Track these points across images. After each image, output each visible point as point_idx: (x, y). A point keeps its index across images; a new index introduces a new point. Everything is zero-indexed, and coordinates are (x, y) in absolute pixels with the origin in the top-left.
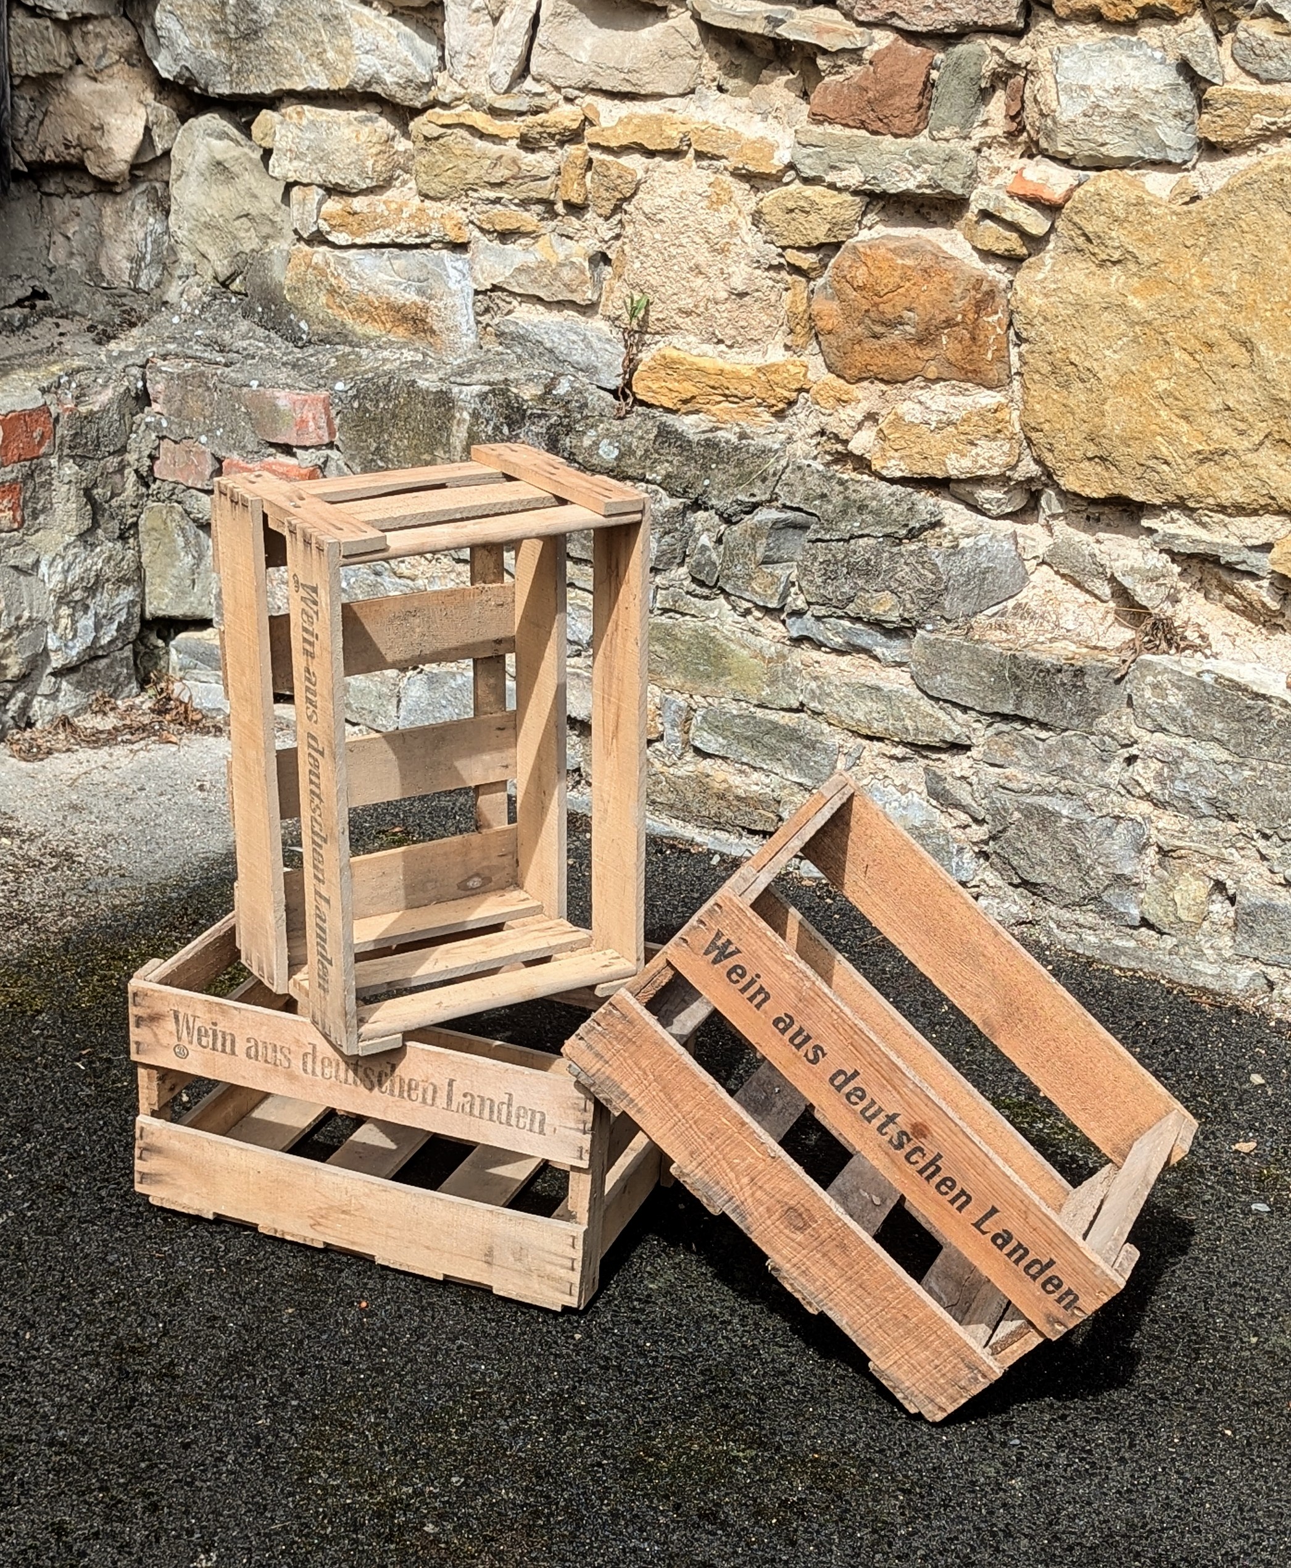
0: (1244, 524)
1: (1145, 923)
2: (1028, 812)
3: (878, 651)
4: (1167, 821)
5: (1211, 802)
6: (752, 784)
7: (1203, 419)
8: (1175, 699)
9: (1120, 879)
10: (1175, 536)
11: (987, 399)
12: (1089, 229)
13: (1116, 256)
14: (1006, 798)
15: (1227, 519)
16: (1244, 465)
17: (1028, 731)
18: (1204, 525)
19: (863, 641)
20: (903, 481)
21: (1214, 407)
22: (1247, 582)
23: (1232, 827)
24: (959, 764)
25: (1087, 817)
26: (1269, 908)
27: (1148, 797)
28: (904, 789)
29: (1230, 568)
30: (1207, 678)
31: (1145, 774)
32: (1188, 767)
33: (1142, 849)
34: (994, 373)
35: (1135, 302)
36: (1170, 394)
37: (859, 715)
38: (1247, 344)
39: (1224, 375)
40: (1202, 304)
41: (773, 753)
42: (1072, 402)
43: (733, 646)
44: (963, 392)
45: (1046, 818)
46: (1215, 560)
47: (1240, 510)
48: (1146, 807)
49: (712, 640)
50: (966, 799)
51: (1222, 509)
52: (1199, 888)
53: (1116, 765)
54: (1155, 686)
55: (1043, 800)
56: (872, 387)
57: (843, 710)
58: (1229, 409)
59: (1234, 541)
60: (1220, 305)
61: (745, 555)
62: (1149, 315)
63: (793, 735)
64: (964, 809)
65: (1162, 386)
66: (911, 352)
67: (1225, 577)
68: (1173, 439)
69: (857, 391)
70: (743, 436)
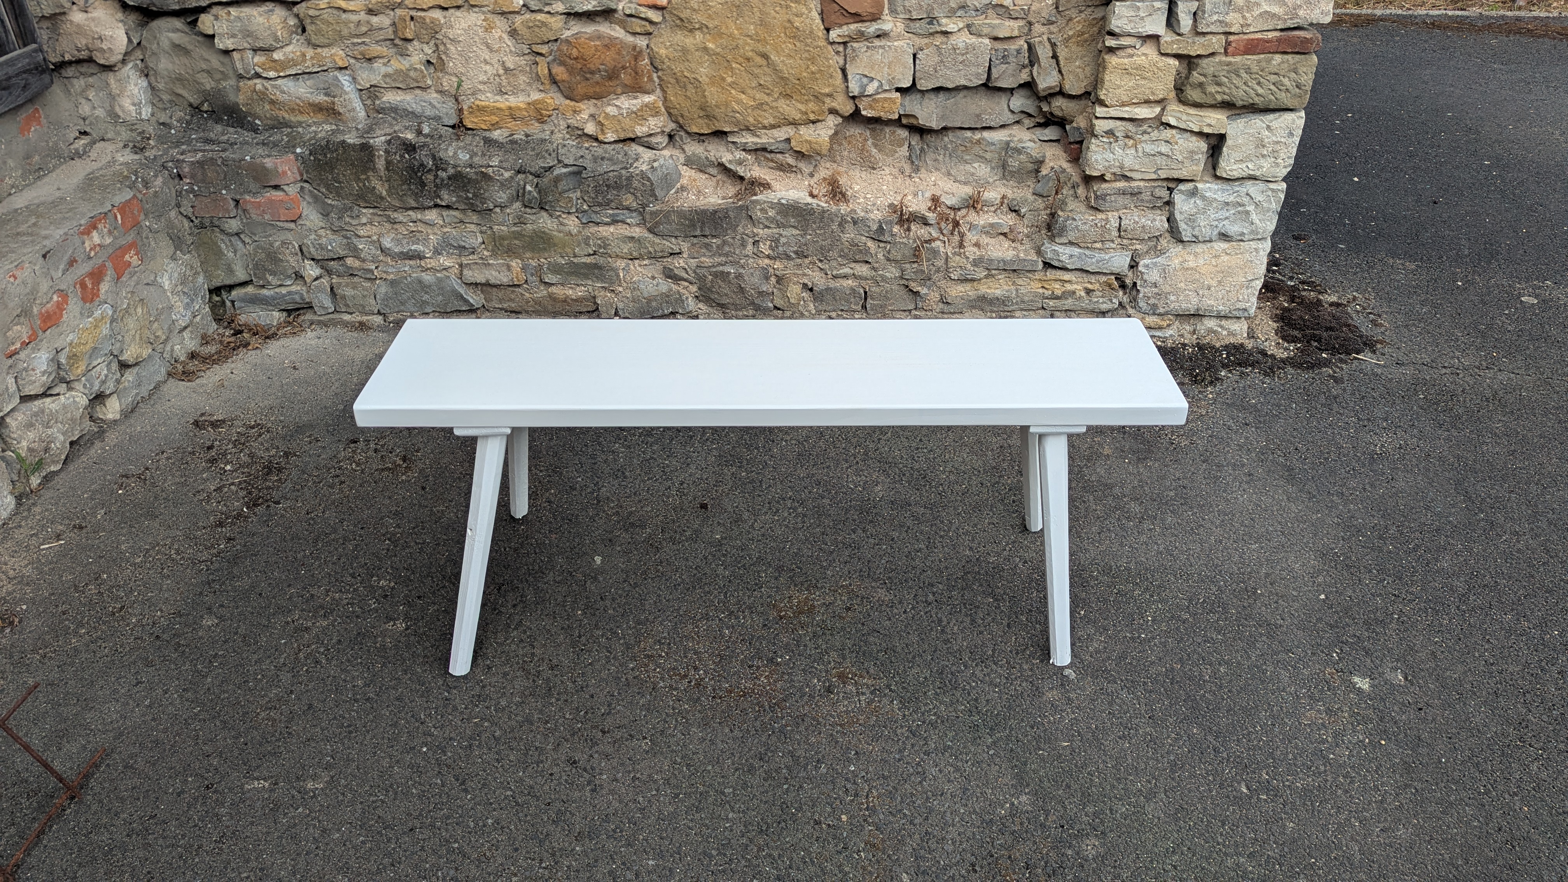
0: (776, 132)
1: (776, 308)
2: (716, 275)
3: (628, 221)
4: (777, 265)
5: (796, 253)
6: (580, 292)
7: (749, 91)
8: (771, 213)
9: (761, 294)
10: (747, 143)
11: (648, 99)
12: (682, 16)
13: (697, 26)
14: (703, 271)
15: (767, 132)
16: (772, 108)
17: (706, 240)
18: (758, 136)
19: (621, 217)
20: (615, 142)
21: (754, 85)
22: (779, 156)
23: (807, 261)
24: (678, 263)
25: (742, 271)
26: (828, 289)
27: (768, 257)
28: (653, 278)
29: (771, 152)
30: (783, 201)
31: (765, 248)
32: (783, 240)
33: (767, 278)
34: (649, 87)
35: (711, 45)
36: (734, 83)
37: (625, 251)
38: (765, 56)
39: (757, 71)
40: (741, 42)
41: (586, 276)
42: (688, 94)
43: (555, 233)
44: (636, 98)
45: (724, 276)
46: (764, 150)
47: (773, 127)
48: (767, 261)
49: (544, 232)
50: (686, 276)
51: (765, 128)
52: (797, 289)
53: (750, 247)
54: (762, 210)
55: (721, 268)
56: (590, 103)
57: (618, 250)
58: (761, 85)
59: (772, 141)
60: (749, 41)
61: (552, 191)
62: (718, 50)
63: (596, 266)
64: (685, 280)
65: (729, 80)
66: (607, 84)
67: (768, 155)
68: (739, 102)
69: (582, 106)
70: (527, 136)
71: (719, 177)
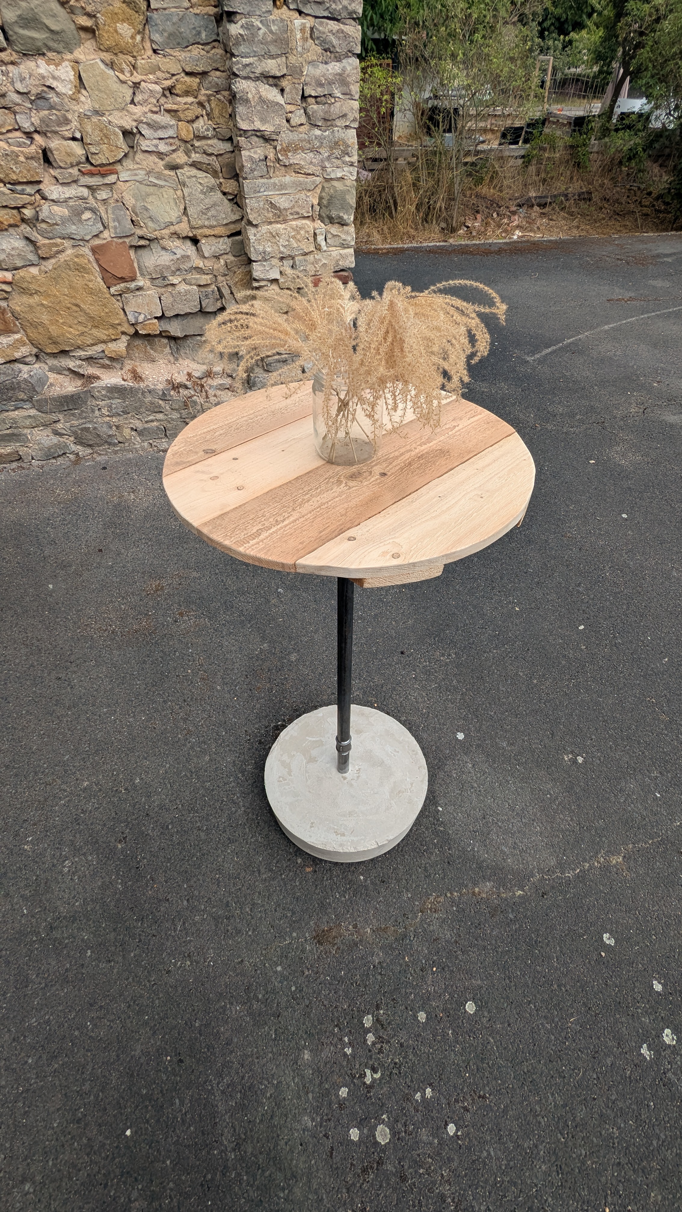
0: (95, 348)
1: (119, 442)
2: (82, 429)
3: (25, 407)
4: (114, 420)
5: (122, 412)
6: (8, 450)
7: (74, 326)
8: (104, 392)
9: (110, 436)
10: (80, 355)
11: (17, 336)
12: (23, 287)
13: (34, 292)
14: (75, 428)
15: (90, 348)
16: (89, 334)
17: (72, 412)
18: (86, 351)
19: (20, 406)
20: (5, 363)
21: (76, 323)
22: (100, 360)
23: (129, 415)
24: (59, 426)
25: (96, 425)
26: (145, 429)
27: (108, 416)
28: (48, 436)
29: (96, 359)
30: (109, 385)
31: (105, 411)
32: (114, 406)
33: (111, 428)
34: (15, 329)
35: (45, 302)
36: (64, 322)
37: (28, 423)
38: (77, 305)
39: (75, 314)
40: (62, 299)
41: (9, 441)
42: (40, 331)
44: (9, 337)
45: (87, 429)
46: (92, 358)
47: (93, 345)
48: (108, 418)
50: (66, 433)
51: (88, 346)
52: (129, 430)
53: (97, 412)
54: (98, 391)
55: (84, 426)
57: (23, 424)
58: (79, 322)
59: (94, 353)
60: (66, 298)
62: (50, 305)
63: (13, 435)
64: (66, 435)
65: (61, 321)
67: (94, 361)
68: (70, 333)
71: (71, 376)
